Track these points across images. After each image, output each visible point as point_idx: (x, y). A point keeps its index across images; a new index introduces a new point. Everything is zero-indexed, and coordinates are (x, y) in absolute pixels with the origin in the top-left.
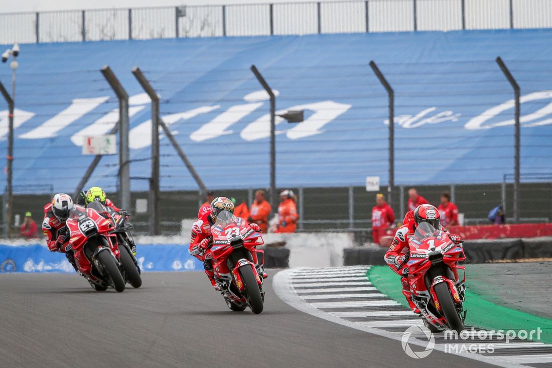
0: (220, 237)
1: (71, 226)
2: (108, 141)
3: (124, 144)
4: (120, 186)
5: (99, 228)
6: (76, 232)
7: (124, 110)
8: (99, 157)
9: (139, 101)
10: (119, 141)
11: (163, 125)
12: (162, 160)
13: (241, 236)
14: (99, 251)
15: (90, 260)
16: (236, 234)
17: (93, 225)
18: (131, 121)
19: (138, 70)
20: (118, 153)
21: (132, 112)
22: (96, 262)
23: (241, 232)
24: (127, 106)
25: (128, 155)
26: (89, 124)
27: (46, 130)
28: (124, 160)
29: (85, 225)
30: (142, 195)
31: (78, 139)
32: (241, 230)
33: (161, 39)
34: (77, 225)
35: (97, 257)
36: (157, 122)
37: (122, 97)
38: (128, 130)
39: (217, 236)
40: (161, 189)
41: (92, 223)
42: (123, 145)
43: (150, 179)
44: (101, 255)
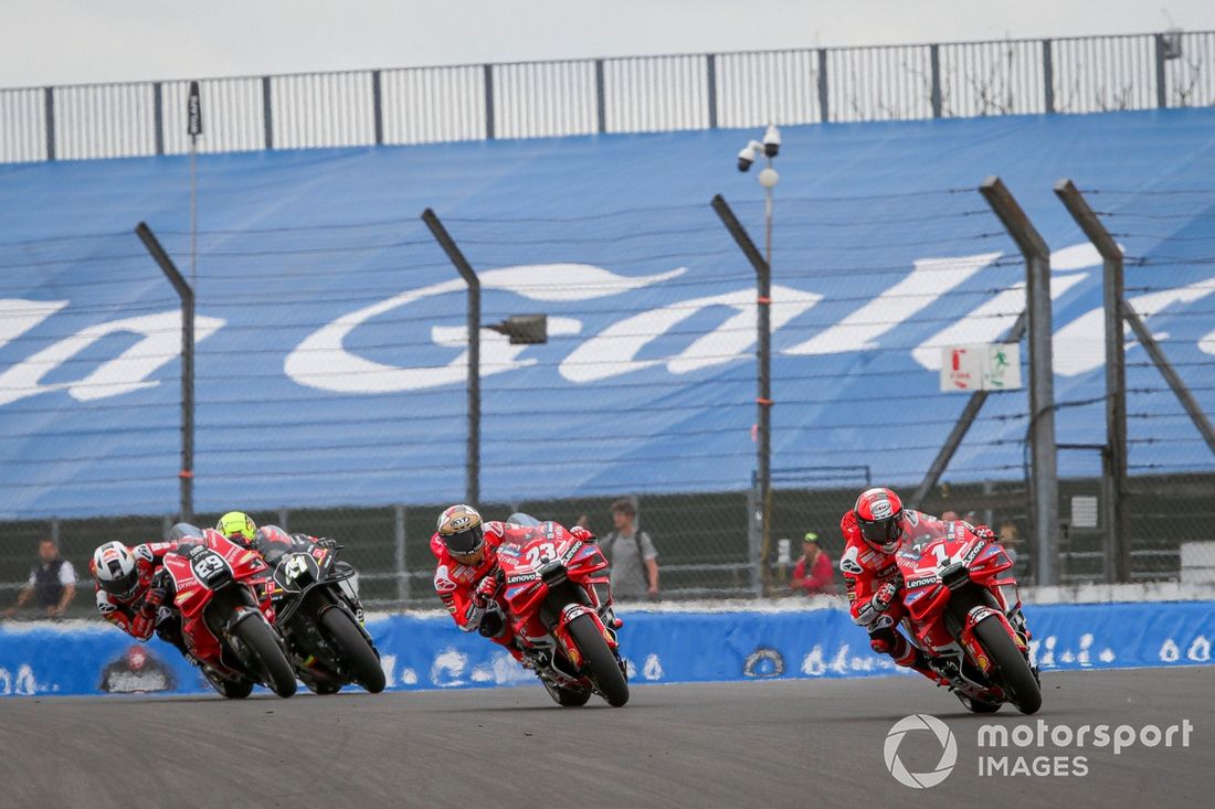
0: (519, 569)
1: (174, 568)
2: (1001, 357)
3: (1040, 366)
4: (1032, 466)
5: (235, 569)
6: (188, 582)
7: (1038, 285)
8: (980, 398)
9: (1075, 260)
10: (1027, 358)
11: (1133, 318)
12: (1133, 403)
13: (559, 558)
14: (239, 619)
15: (219, 634)
16: (550, 558)
17: (221, 564)
18: (1055, 310)
19: (1070, 185)
20: (1026, 385)
21: (1058, 287)
22: (234, 641)
23: (558, 551)
24: (1047, 275)
25: (1050, 392)
26: (958, 318)
27: (852, 334)
28: (1041, 405)
29: (205, 565)
30: (1085, 487)
31: (930, 355)
32: (556, 546)
33: (1124, 112)
34: (187, 568)
35: (236, 630)
36: (1119, 313)
37: (1033, 253)
38: (1049, 332)
39: (512, 567)
40: (1130, 473)
41: (218, 562)
42: (1038, 367)
43: (1101, 447)
44: (245, 625)
